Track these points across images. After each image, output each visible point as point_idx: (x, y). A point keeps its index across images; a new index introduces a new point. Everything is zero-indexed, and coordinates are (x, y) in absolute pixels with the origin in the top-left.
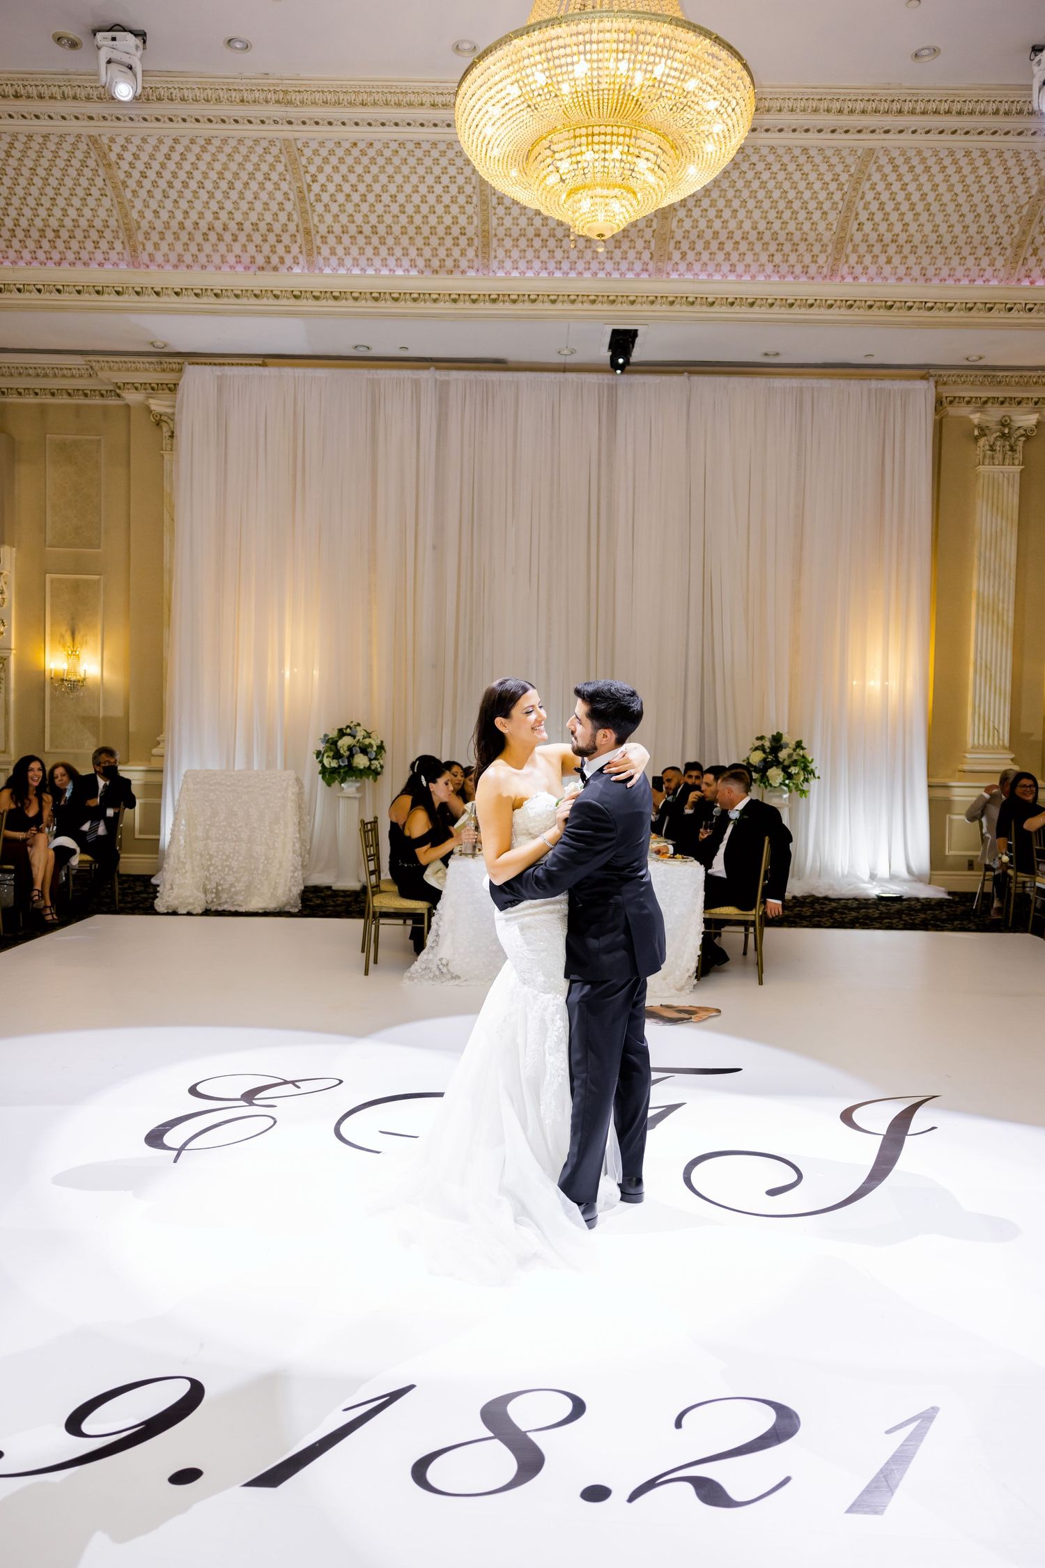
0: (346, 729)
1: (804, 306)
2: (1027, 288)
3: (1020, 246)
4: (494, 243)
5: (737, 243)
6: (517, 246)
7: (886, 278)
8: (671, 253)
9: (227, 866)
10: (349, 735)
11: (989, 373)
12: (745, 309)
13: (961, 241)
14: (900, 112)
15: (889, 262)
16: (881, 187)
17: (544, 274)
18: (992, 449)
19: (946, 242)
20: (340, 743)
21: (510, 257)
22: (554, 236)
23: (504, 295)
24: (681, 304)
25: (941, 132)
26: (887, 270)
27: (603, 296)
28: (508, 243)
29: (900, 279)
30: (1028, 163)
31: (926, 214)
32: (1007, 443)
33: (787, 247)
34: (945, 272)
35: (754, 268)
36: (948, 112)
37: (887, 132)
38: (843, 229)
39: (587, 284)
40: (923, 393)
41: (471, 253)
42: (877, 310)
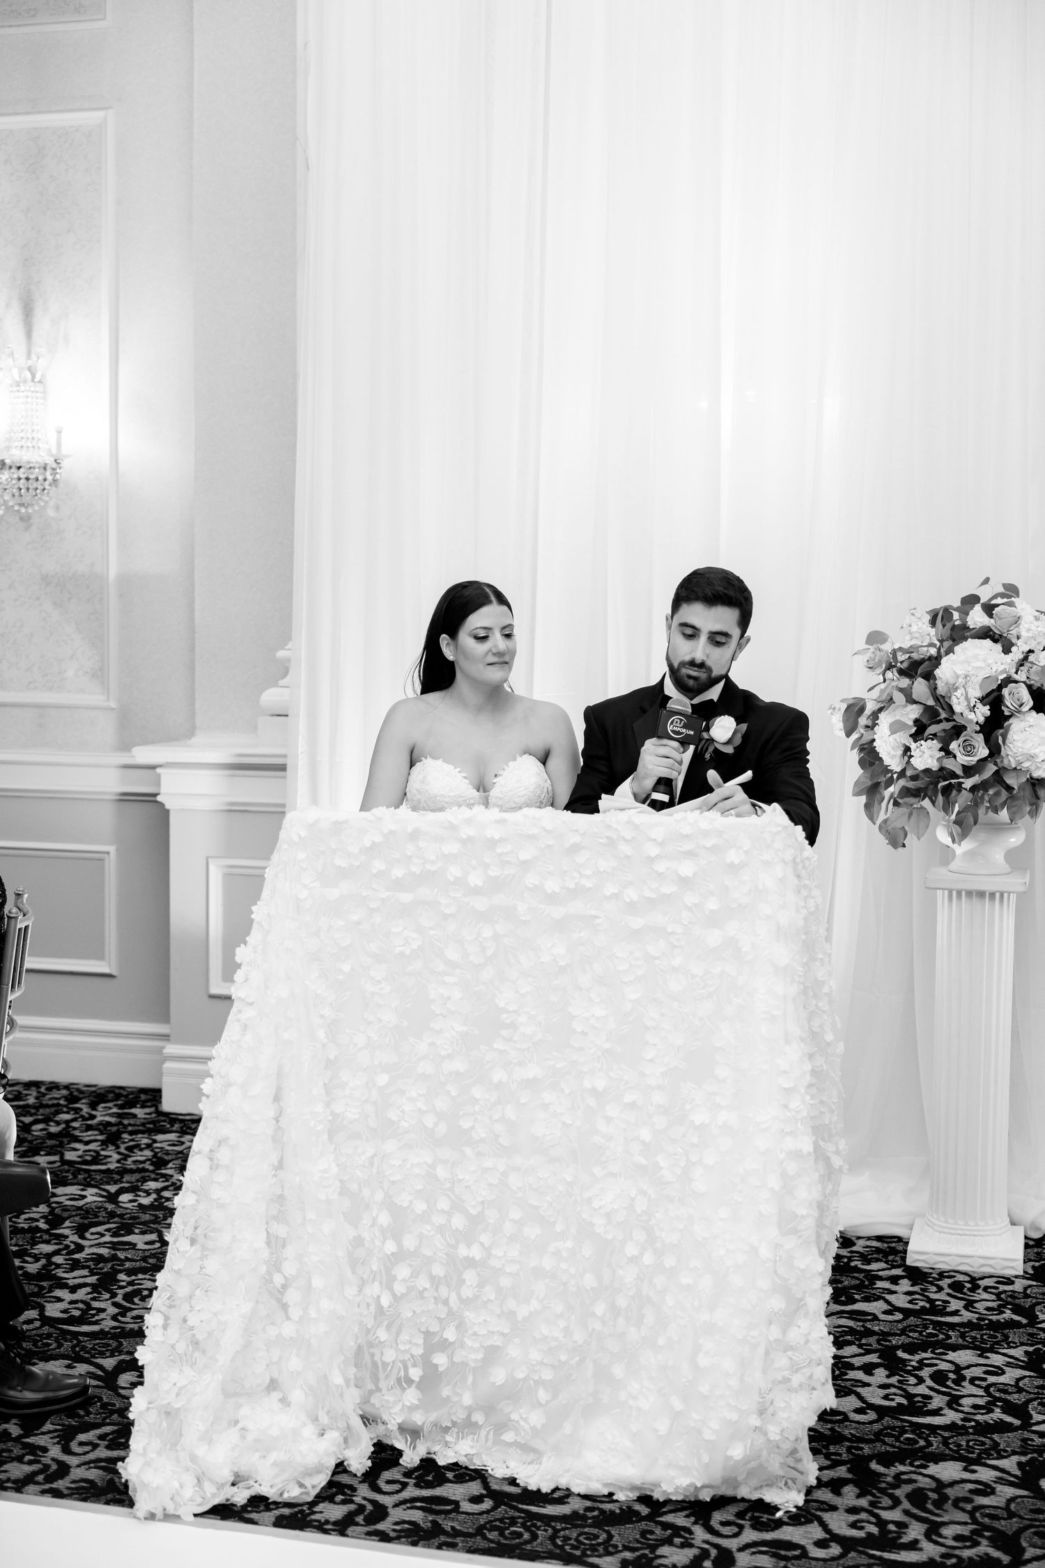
0: (964, 612)
9: (470, 1262)
10: (986, 634)
20: (946, 671)
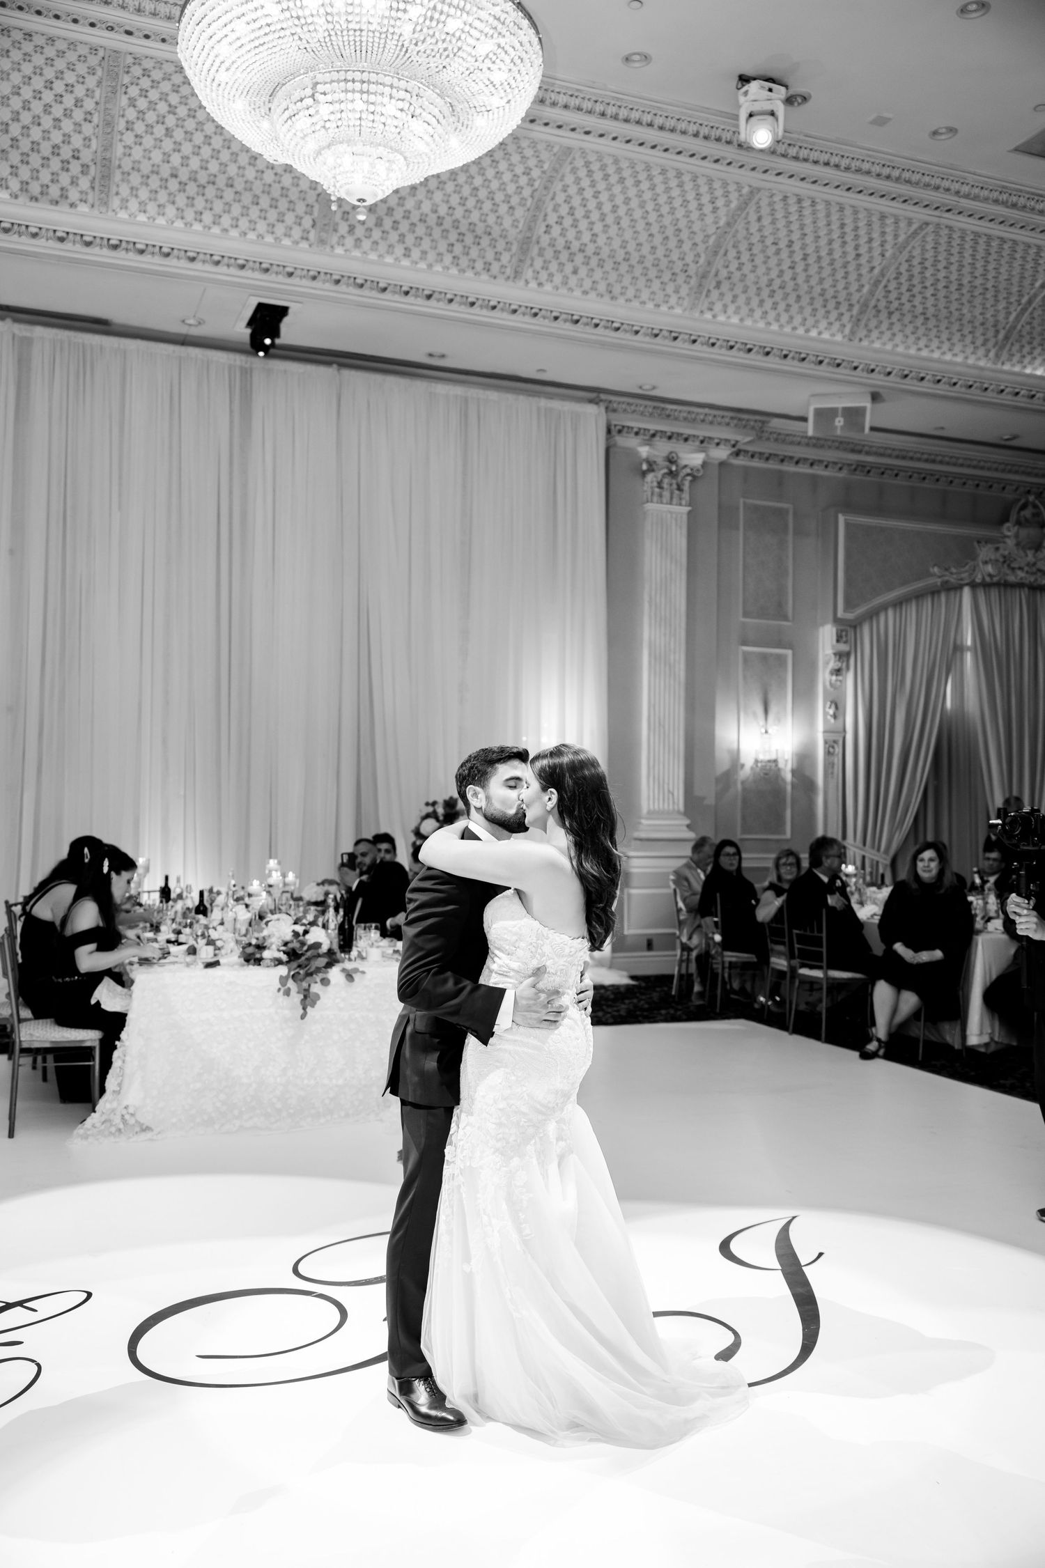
1: (487, 307)
2: (707, 322)
3: (704, 276)
4: (117, 176)
5: (413, 225)
6: (147, 185)
7: (571, 290)
8: (337, 224)
11: (659, 404)
12: (420, 301)
13: (648, 264)
14: (603, 114)
15: (575, 272)
16: (573, 190)
17: (179, 224)
18: (660, 485)
19: (634, 261)
21: (136, 196)
22: (195, 180)
23: (128, 242)
24: (348, 285)
25: (641, 144)
26: (573, 281)
27: (255, 262)
28: (135, 179)
29: (585, 293)
30: (719, 193)
31: (616, 227)
32: (674, 481)
33: (469, 239)
34: (630, 293)
35: (431, 256)
36: (650, 125)
37: (587, 133)
38: (530, 229)
39: (233, 244)
40: (593, 418)
41: (84, 183)
42: (562, 323)
